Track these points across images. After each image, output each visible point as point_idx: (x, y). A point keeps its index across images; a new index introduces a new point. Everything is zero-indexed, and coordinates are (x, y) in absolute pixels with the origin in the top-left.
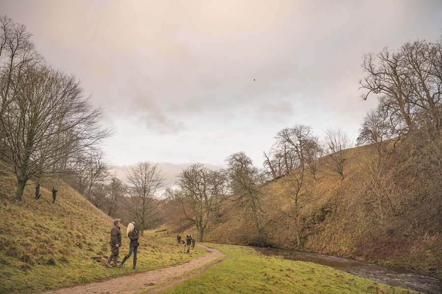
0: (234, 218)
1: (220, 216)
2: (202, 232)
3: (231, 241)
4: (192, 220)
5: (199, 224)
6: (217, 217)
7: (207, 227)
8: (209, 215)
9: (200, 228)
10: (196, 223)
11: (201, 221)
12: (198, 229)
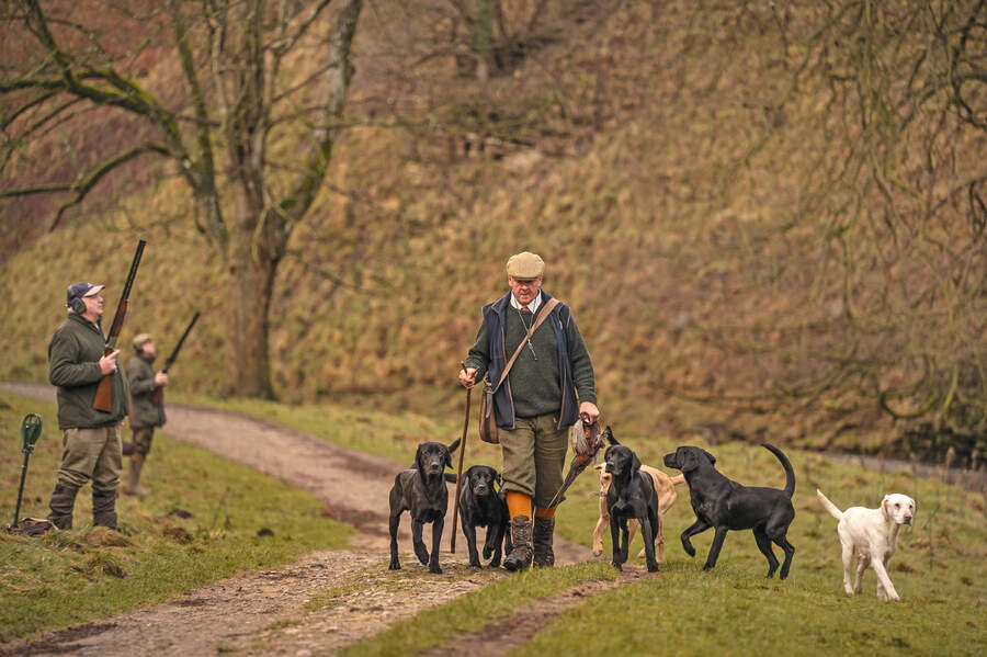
0: (697, 78)
1: (507, 57)
2: (271, 260)
3: (663, 388)
4: (137, 106)
5: (222, 159)
6: (466, 70)
7: (332, 202)
8: (362, 40)
9: (234, 209)
10: (190, 140)
11: (251, 118)
12: (214, 232)
